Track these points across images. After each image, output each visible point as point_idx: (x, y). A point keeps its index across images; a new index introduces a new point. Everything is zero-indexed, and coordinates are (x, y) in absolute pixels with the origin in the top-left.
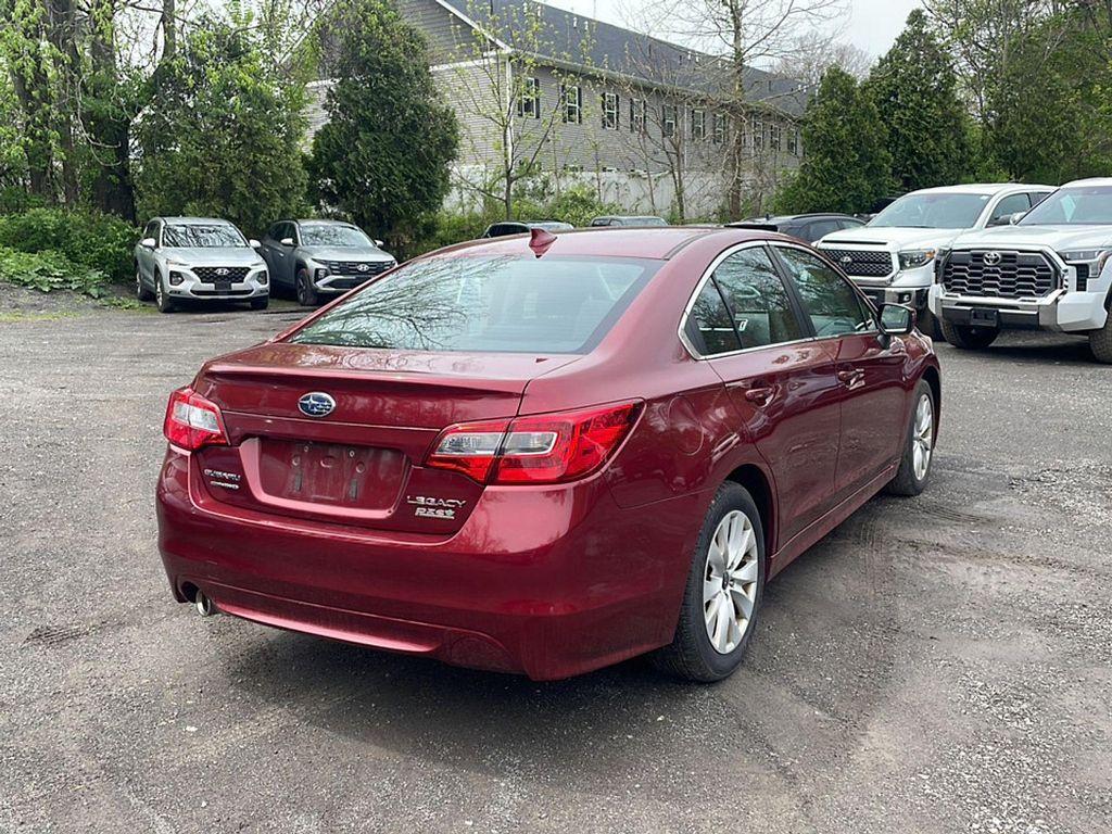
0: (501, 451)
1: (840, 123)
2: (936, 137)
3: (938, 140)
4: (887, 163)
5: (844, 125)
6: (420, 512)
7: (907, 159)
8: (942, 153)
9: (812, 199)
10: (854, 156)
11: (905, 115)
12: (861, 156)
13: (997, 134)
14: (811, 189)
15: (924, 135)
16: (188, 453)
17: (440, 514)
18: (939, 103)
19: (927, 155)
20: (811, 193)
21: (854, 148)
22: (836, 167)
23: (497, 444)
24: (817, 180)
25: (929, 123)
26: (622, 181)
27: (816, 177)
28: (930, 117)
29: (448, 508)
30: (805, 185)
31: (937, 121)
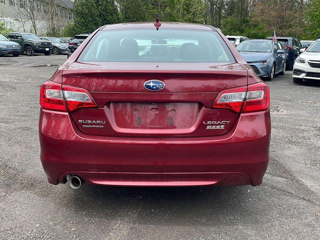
0: (245, 99)
1: (85, 8)
2: (112, 15)
3: (112, 16)
4: (100, 22)
5: (87, 9)
6: (208, 127)
7: (104, 21)
8: (114, 20)
9: (79, 31)
10: (90, 19)
11: (102, 8)
12: (92, 19)
13: (125, 16)
14: (78, 28)
15: (108, 14)
16: (67, 114)
17: (218, 127)
18: (111, 5)
19: (110, 20)
20: (78, 29)
21: (90, 17)
22: (85, 22)
23: (243, 97)
24: (80, 25)
25: (109, 11)
26: (12, 21)
27: (79, 24)
28: (110, 9)
29: (222, 125)
30: (76, 27)
31: (111, 10)
